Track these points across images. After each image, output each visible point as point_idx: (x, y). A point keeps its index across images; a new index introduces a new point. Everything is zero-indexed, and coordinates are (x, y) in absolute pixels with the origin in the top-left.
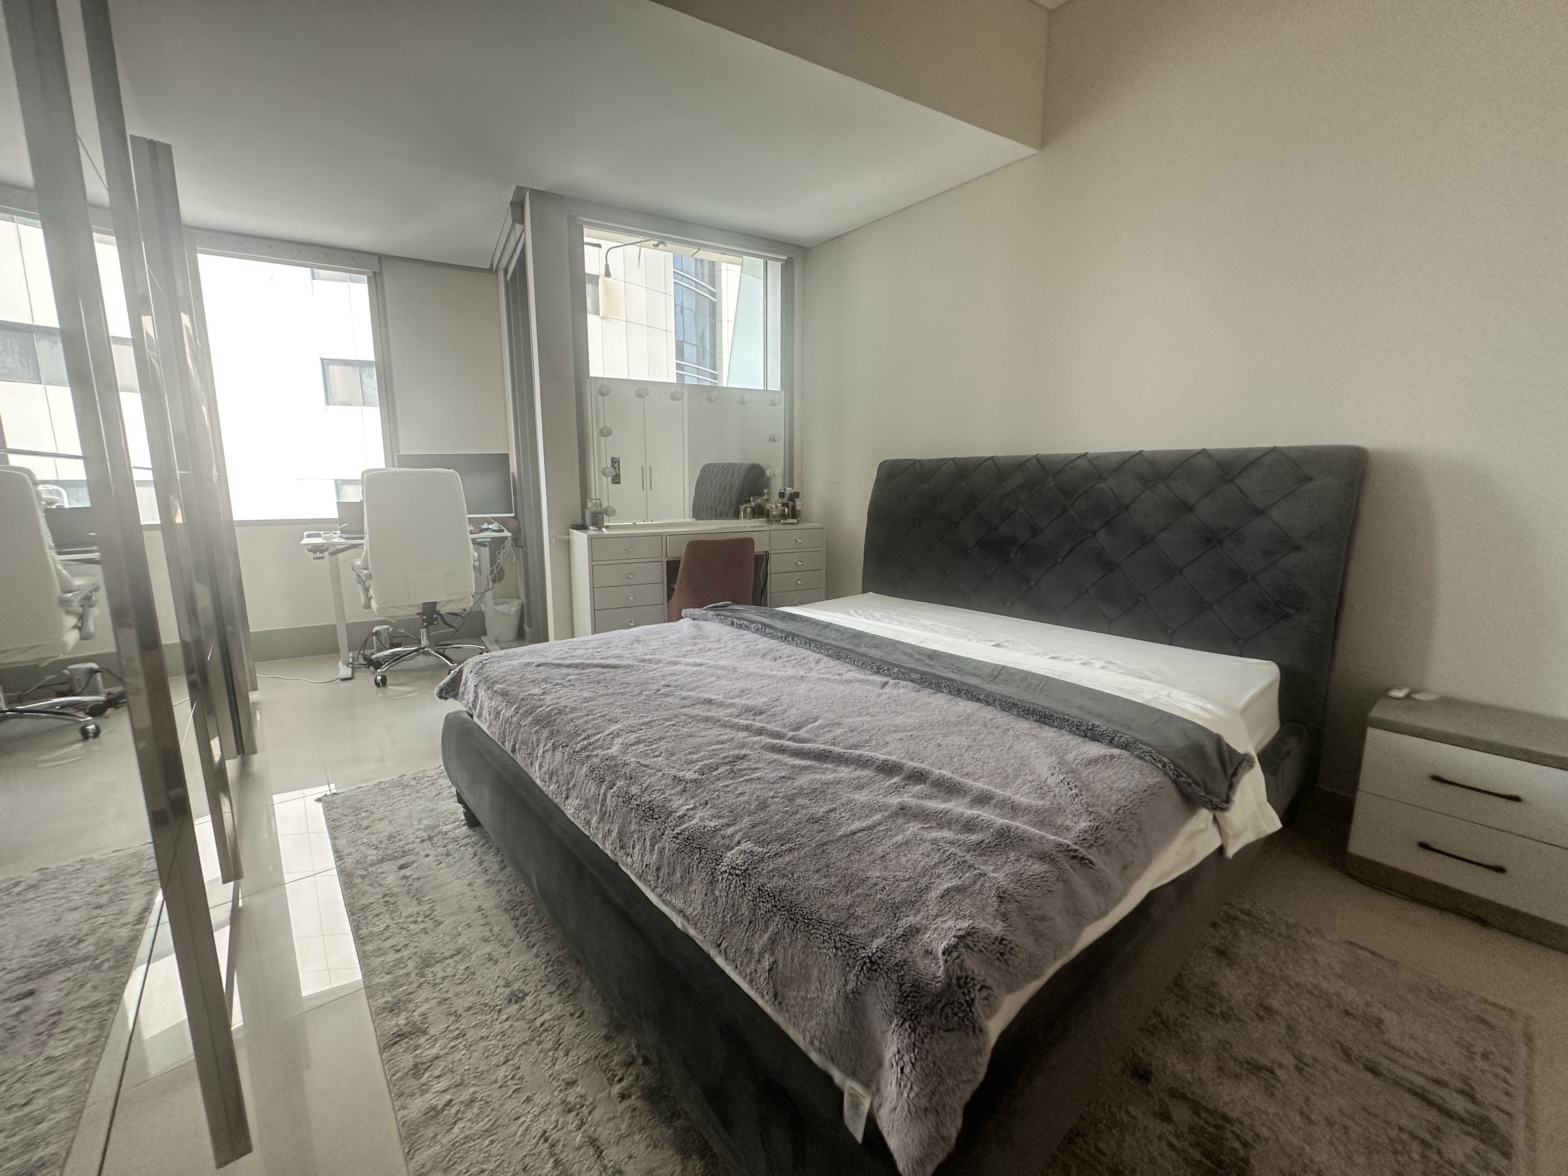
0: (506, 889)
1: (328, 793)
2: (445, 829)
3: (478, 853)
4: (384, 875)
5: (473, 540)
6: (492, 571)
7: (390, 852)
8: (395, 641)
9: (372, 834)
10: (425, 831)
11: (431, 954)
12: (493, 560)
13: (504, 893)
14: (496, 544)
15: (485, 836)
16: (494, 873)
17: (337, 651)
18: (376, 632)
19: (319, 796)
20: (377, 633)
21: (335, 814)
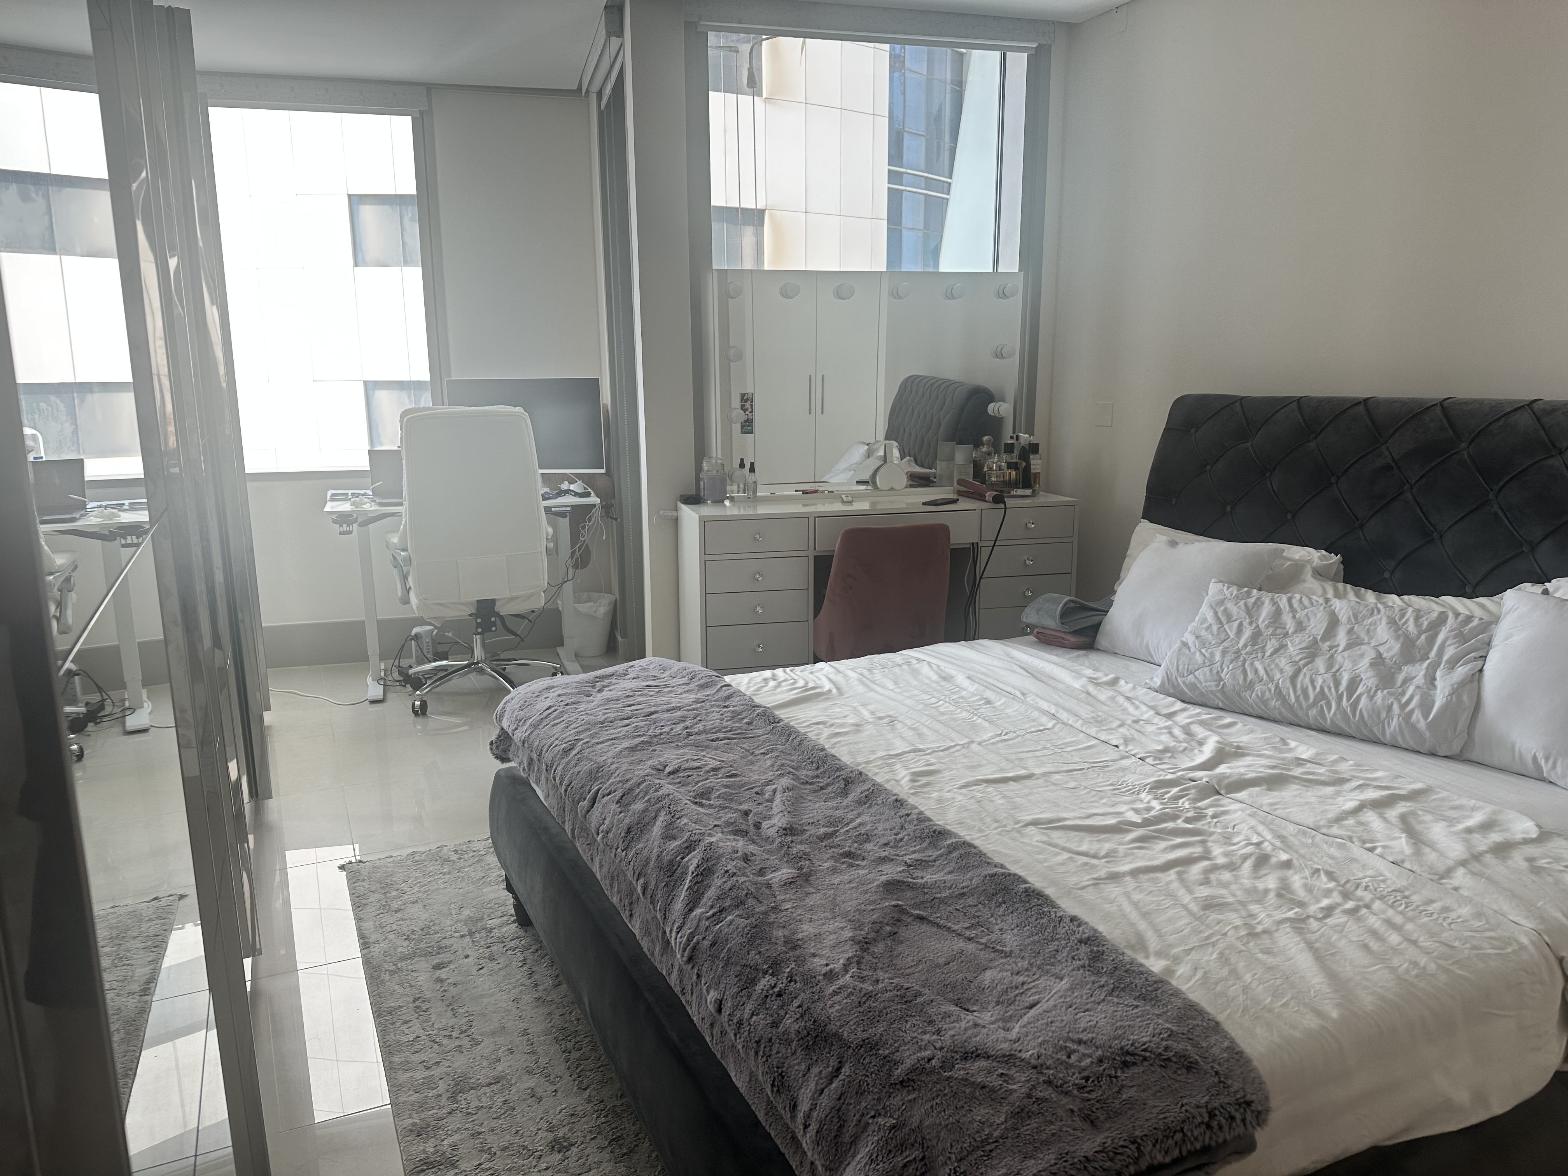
0: (561, 1011)
1: (353, 860)
2: (491, 923)
3: (528, 961)
4: (415, 974)
5: (547, 509)
6: (573, 553)
7: (422, 945)
8: (441, 649)
9: (402, 919)
10: (465, 924)
11: (465, 1077)
12: (575, 536)
13: (557, 1017)
14: (579, 514)
15: (537, 939)
16: (545, 990)
17: (366, 659)
18: (416, 635)
19: (342, 862)
20: (417, 637)
21: (362, 887)
